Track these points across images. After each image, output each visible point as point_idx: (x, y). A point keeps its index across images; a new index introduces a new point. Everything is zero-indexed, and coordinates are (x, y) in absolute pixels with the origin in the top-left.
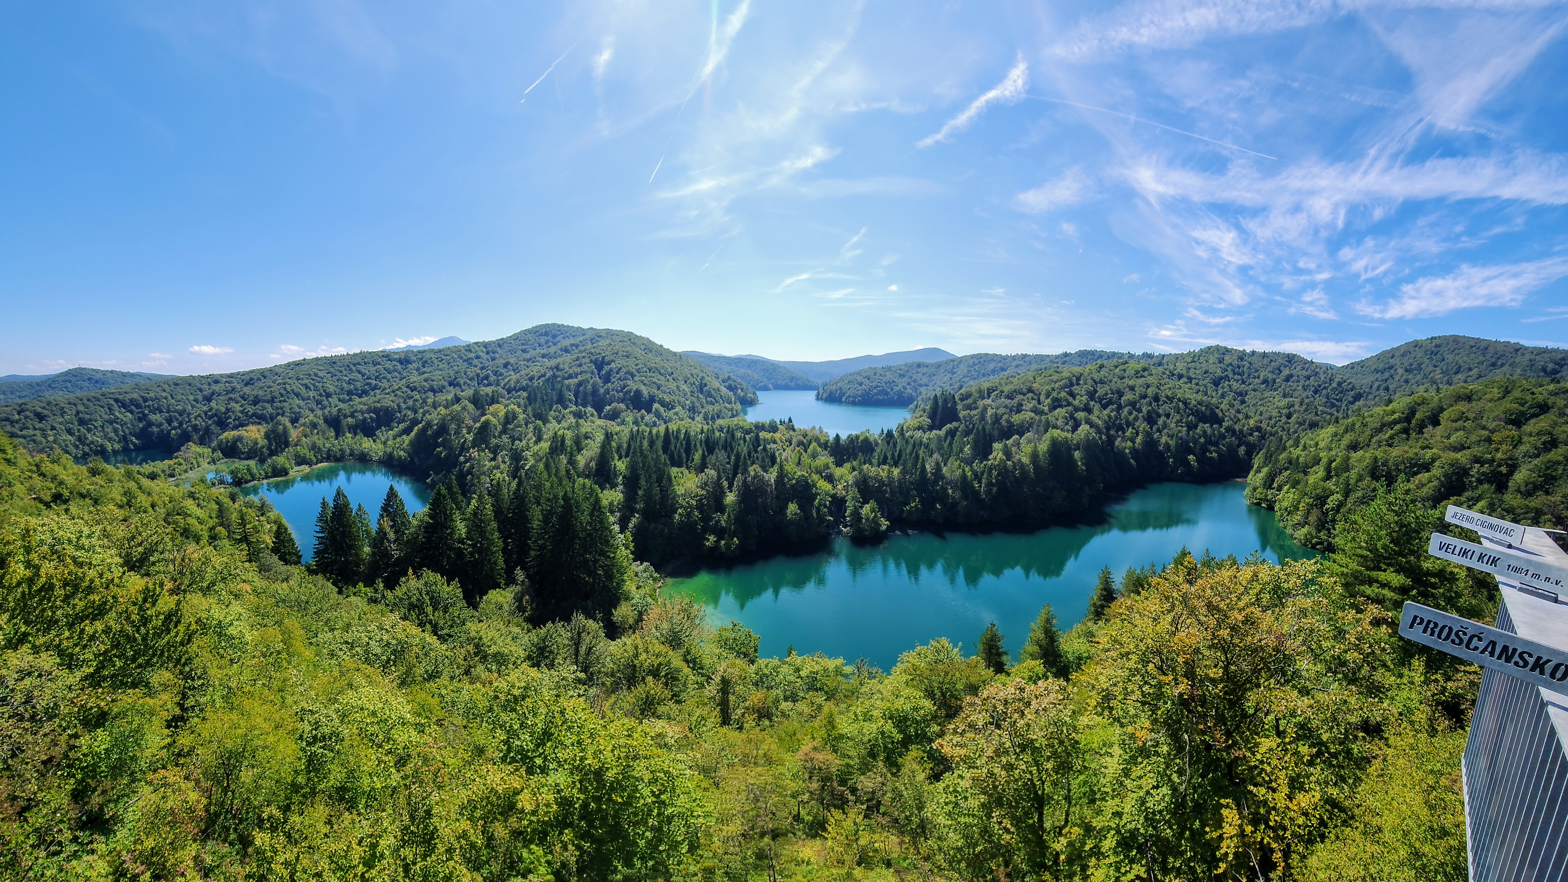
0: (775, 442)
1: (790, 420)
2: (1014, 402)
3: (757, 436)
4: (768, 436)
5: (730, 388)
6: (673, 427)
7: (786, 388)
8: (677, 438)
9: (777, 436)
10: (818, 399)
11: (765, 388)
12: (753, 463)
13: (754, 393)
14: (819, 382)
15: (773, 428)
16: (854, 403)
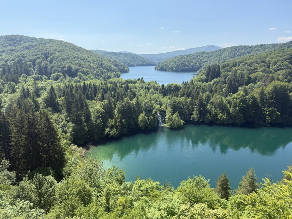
0: (136, 88)
1: (142, 78)
2: (252, 68)
3: (128, 85)
4: (132, 85)
5: (116, 65)
6: (87, 82)
7: (142, 65)
8: (90, 87)
9: (137, 85)
10: (156, 69)
11: (133, 66)
12: (126, 97)
13: (128, 68)
14: (157, 62)
15: (135, 82)
16: (172, 71)
